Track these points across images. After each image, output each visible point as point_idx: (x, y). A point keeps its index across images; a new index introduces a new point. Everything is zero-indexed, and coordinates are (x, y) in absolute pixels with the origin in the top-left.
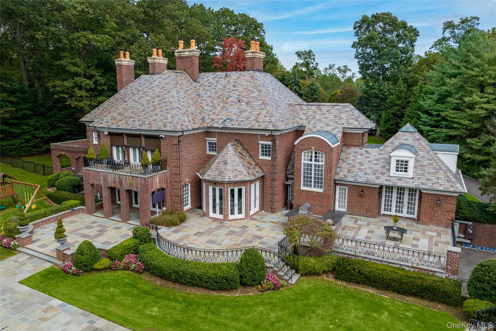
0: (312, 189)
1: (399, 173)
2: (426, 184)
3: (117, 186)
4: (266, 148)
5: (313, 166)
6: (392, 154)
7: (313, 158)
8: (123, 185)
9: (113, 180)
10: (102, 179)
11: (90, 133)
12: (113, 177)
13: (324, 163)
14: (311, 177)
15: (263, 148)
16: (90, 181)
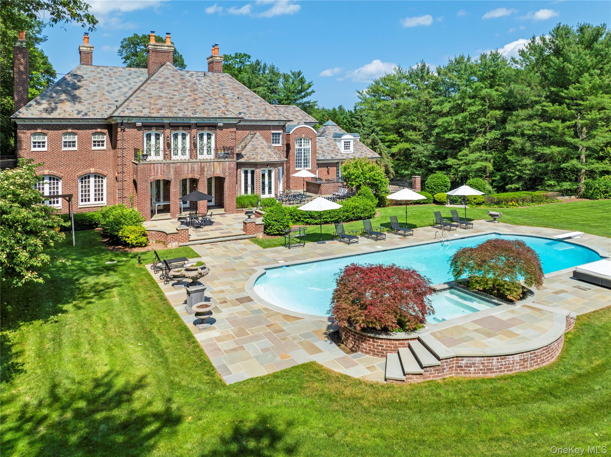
0: (302, 168)
1: (346, 150)
3: (197, 176)
4: (276, 137)
5: (303, 150)
6: (342, 138)
7: (303, 144)
8: (205, 173)
9: (190, 170)
10: (172, 172)
11: (24, 135)
12: (190, 167)
13: (310, 147)
14: (301, 159)
15: (273, 137)
16: (152, 178)
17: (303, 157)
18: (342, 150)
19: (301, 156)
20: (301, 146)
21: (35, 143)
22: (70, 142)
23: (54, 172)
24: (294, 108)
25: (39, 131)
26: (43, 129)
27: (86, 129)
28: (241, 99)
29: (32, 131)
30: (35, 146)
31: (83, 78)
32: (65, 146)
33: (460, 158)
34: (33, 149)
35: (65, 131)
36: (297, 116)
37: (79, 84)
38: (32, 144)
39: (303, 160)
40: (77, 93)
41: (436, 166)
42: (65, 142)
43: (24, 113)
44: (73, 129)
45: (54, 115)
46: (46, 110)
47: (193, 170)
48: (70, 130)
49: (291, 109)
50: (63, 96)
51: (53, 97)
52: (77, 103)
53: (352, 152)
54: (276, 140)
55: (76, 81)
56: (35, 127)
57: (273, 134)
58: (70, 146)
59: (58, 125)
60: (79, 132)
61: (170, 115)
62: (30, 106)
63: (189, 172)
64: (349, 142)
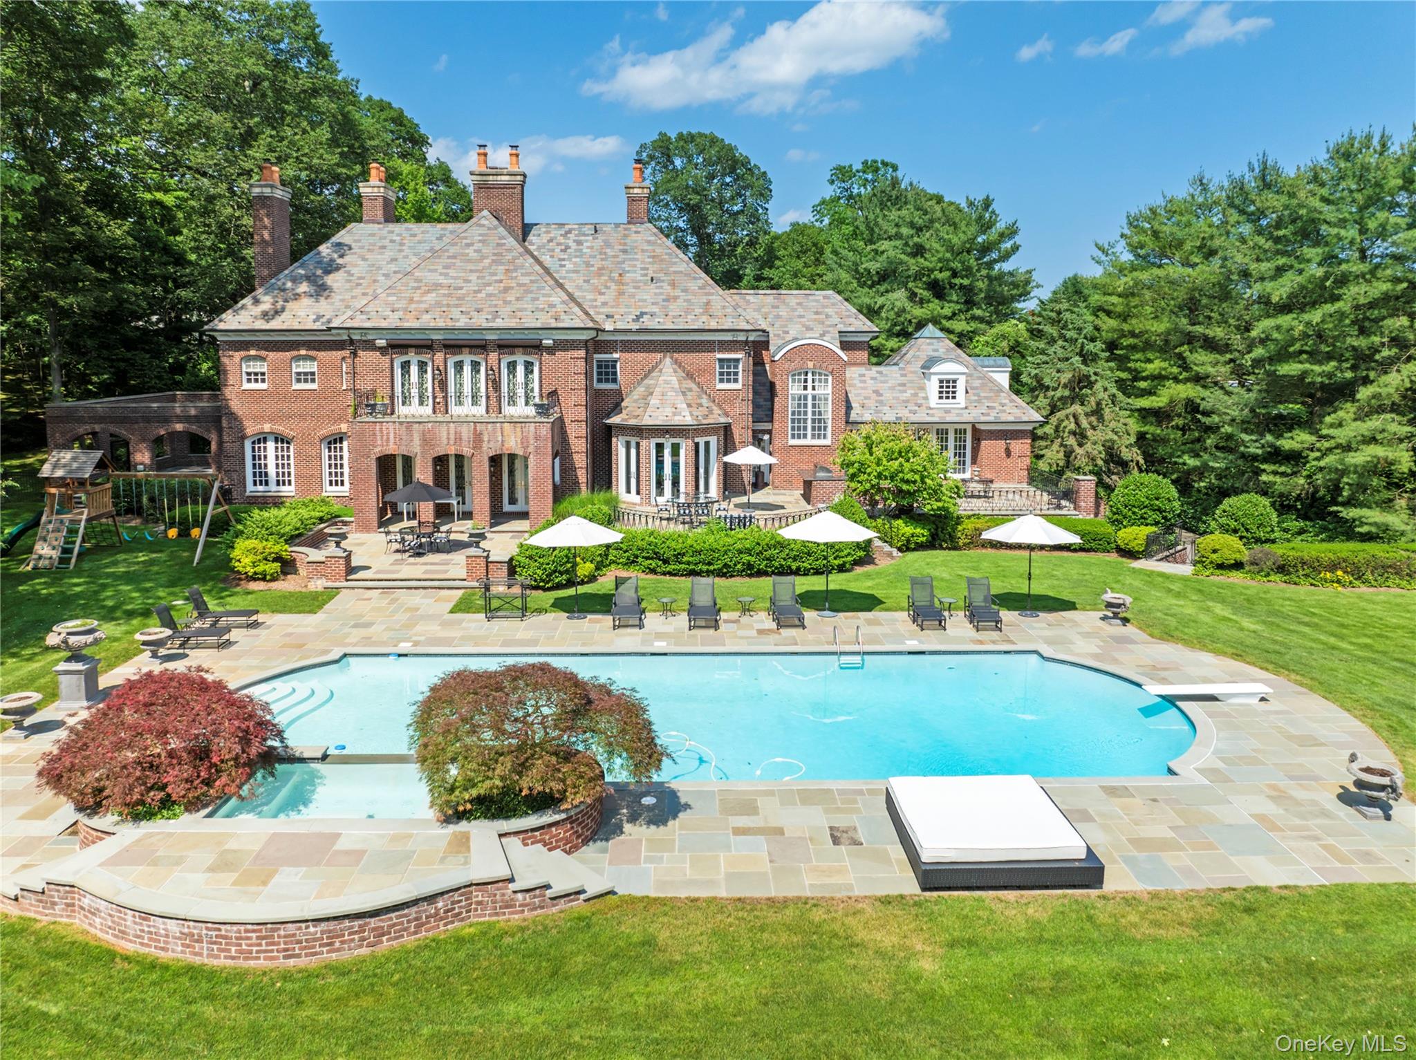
0: (809, 441)
1: (944, 401)
2: (988, 415)
3: (466, 451)
4: (729, 367)
5: (810, 398)
6: (932, 370)
7: (810, 384)
8: (485, 445)
9: (452, 437)
10: (417, 441)
11: (233, 362)
12: (452, 432)
13: (829, 390)
14: (805, 420)
15: (722, 367)
16: (377, 450)
17: (810, 416)
18: (934, 399)
19: (806, 413)
20: (805, 388)
21: (249, 374)
22: (306, 374)
23: (279, 428)
24: (825, 297)
25: (253, 352)
26: (259, 349)
27: (331, 349)
28: (659, 280)
29: (243, 353)
30: (249, 381)
31: (350, 248)
32: (299, 381)
33: (1324, 432)
34: (246, 386)
35: (295, 353)
36: (827, 316)
37: (340, 261)
38: (245, 377)
39: (809, 422)
40: (330, 280)
41: (1259, 452)
42: (298, 374)
43: (230, 321)
44: (309, 349)
45: (275, 324)
46: (265, 315)
47: (458, 439)
48: (303, 352)
49: (817, 301)
50: (304, 287)
51: (284, 290)
52: (322, 299)
53: (963, 405)
54: (729, 374)
55: (335, 256)
56: (245, 346)
57: (721, 360)
58: (306, 381)
59: (283, 342)
60: (321, 354)
61: (441, 324)
62: (243, 307)
63: (452, 442)
64: (954, 381)
